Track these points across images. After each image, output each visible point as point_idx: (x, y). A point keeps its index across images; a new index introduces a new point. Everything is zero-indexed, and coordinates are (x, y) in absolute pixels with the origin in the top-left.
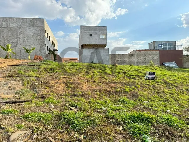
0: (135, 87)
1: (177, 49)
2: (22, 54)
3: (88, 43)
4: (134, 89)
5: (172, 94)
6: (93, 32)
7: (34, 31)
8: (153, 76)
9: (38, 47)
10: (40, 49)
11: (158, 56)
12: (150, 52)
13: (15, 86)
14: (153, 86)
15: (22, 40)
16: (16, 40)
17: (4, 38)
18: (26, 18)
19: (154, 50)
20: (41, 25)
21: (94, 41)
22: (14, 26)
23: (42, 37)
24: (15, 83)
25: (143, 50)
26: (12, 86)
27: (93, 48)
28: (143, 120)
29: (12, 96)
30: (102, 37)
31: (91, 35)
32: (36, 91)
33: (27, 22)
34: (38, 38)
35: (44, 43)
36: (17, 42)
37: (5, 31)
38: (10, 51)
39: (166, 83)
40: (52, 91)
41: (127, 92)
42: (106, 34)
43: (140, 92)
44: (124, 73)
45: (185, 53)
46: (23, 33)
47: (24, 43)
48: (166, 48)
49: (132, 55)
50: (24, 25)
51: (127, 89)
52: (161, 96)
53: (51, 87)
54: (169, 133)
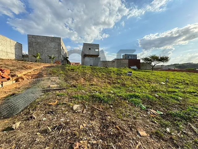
0: (122, 80)
1: (137, 59)
2: (46, 59)
3: (88, 54)
4: (122, 81)
5: (141, 83)
6: (91, 47)
7: (54, 45)
8: (130, 74)
9: (57, 56)
10: (58, 57)
11: (128, 62)
12: (123, 60)
13: (55, 80)
14: (131, 79)
15: (46, 51)
16: (42, 50)
17: (34, 49)
18: (49, 37)
19: (126, 59)
20: (58, 41)
21: (92, 53)
22: (40, 41)
23: (59, 49)
24: (54, 78)
25: (119, 59)
26: (53, 80)
27: (91, 57)
28: (136, 97)
29: (56, 86)
30: (97, 50)
31: (90, 49)
32: (68, 83)
33: (49, 39)
34: (57, 49)
35: (61, 53)
36: (43, 52)
37: (34, 44)
38: (38, 58)
39: (137, 77)
40: (78, 83)
41: (119, 83)
42: (99, 49)
43: (125, 83)
44: (114, 72)
45: (141, 61)
46: (46, 46)
47: (48, 52)
48: (132, 58)
49: (114, 62)
50: (48, 41)
51: (119, 81)
52: (136, 85)
53: (76, 80)
54: (151, 103)
